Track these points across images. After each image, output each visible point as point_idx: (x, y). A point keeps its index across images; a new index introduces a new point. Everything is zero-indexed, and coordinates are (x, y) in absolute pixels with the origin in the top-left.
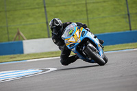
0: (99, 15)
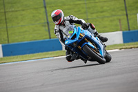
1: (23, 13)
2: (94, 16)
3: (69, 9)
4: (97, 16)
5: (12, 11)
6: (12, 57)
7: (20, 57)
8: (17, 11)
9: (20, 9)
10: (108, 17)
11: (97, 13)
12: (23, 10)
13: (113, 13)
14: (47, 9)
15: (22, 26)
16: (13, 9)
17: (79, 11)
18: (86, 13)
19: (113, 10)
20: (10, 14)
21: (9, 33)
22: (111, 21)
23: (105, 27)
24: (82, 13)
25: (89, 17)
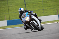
0: (14, 11)
1: (16, 7)
2: (46, 8)
3: (36, 5)
4: (48, 8)
5: (11, 6)
6: (11, 26)
7: (14, 26)
8: (13, 6)
9: (15, 5)
10: (52, 9)
11: (47, 7)
12: (16, 6)
13: (55, 7)
14: (26, 5)
15: (16, 12)
16: (12, 6)
17: (40, 6)
18: (43, 7)
19: (54, 6)
20: (10, 7)
21: (10, 15)
22: (54, 10)
23: (51, 13)
24: (41, 7)
25: (44, 9)
